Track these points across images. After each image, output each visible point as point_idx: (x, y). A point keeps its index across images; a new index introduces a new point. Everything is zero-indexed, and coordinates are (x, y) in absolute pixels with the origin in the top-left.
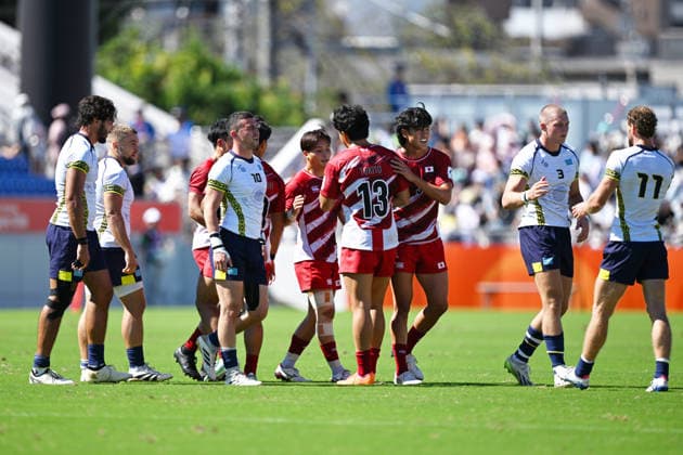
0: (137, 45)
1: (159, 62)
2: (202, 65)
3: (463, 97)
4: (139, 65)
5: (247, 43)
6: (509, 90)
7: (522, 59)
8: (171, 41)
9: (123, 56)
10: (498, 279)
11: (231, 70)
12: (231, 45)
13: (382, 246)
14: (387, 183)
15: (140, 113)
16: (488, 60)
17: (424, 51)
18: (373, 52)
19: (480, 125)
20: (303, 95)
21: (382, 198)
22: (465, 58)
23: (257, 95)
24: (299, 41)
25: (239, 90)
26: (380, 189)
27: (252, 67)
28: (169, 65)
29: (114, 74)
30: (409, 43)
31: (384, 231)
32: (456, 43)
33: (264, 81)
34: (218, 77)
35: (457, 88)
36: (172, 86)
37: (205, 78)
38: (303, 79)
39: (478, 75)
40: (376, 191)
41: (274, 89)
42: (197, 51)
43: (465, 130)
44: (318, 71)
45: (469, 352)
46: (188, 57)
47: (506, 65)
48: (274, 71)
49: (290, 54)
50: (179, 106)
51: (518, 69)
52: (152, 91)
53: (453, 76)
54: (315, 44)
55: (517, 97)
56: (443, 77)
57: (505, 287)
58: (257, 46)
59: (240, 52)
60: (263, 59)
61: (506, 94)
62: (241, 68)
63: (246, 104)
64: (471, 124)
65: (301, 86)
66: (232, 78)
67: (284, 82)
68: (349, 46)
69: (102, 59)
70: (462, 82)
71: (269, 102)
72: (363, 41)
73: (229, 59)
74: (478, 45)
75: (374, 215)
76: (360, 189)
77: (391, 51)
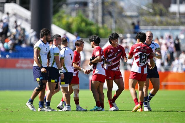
0: (64, 15)
1: (70, 20)
2: (83, 20)
3: (157, 29)
4: (64, 21)
5: (95, 14)
6: (170, 27)
7: (174, 19)
8: (74, 14)
9: (60, 18)
10: (167, 81)
11: (91, 22)
12: (91, 15)
13: (143, 72)
14: (147, 55)
15: (65, 34)
16: (164, 19)
17: (146, 16)
18: (131, 17)
19: (162, 37)
20: (111, 29)
21: (145, 59)
22: (158, 18)
23: (98, 29)
24: (110, 14)
25: (93, 28)
26: (145, 56)
27: (97, 21)
28: (73, 21)
29: (58, 23)
30: (141, 14)
31: (145, 68)
32: (155, 14)
33: (100, 25)
34: (87, 24)
35: (155, 27)
36: (74, 27)
37: (83, 24)
38: (111, 24)
39: (161, 23)
40: (144, 56)
41: (103, 27)
42: (81, 17)
43: (157, 39)
44: (116, 22)
45: (159, 102)
46: (79, 19)
47: (169, 20)
48: (103, 22)
49: (108, 17)
50: (76, 32)
51: (173, 22)
52: (68, 28)
53: (154, 24)
54: (115, 15)
55: (172, 29)
56: (151, 24)
57: (169, 83)
58: (98, 15)
59: (93, 17)
60: (100, 19)
61: (169, 28)
62: (93, 21)
63: (95, 32)
64: (159, 37)
65: (111, 27)
66: (91, 24)
67: (106, 26)
68: (125, 15)
69: (54, 19)
70: (157, 25)
71: (102, 31)
72: (128, 14)
73: (90, 19)
74: (161, 15)
75: (142, 63)
76: (140, 55)
77: (137, 17)
